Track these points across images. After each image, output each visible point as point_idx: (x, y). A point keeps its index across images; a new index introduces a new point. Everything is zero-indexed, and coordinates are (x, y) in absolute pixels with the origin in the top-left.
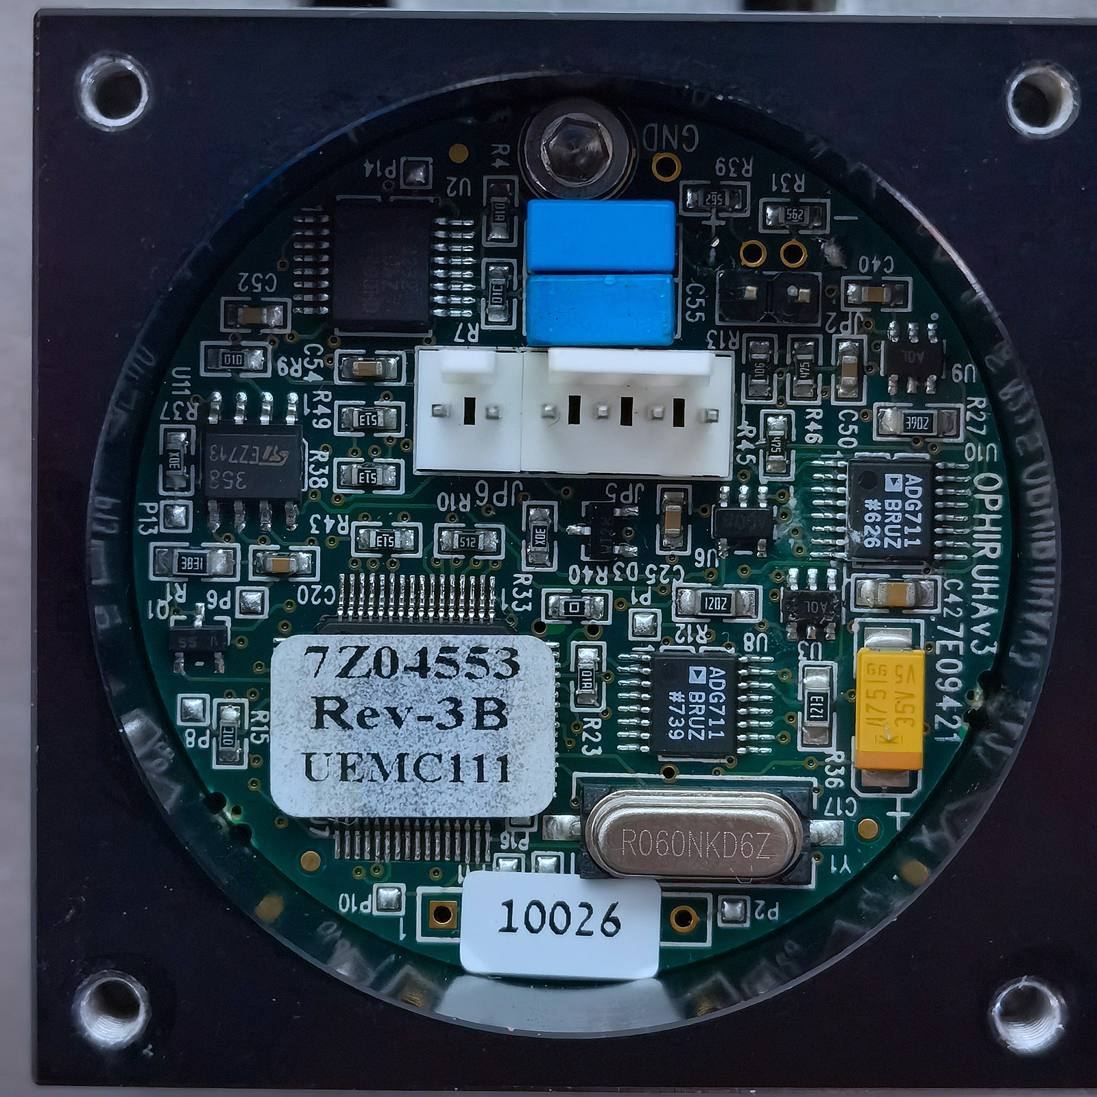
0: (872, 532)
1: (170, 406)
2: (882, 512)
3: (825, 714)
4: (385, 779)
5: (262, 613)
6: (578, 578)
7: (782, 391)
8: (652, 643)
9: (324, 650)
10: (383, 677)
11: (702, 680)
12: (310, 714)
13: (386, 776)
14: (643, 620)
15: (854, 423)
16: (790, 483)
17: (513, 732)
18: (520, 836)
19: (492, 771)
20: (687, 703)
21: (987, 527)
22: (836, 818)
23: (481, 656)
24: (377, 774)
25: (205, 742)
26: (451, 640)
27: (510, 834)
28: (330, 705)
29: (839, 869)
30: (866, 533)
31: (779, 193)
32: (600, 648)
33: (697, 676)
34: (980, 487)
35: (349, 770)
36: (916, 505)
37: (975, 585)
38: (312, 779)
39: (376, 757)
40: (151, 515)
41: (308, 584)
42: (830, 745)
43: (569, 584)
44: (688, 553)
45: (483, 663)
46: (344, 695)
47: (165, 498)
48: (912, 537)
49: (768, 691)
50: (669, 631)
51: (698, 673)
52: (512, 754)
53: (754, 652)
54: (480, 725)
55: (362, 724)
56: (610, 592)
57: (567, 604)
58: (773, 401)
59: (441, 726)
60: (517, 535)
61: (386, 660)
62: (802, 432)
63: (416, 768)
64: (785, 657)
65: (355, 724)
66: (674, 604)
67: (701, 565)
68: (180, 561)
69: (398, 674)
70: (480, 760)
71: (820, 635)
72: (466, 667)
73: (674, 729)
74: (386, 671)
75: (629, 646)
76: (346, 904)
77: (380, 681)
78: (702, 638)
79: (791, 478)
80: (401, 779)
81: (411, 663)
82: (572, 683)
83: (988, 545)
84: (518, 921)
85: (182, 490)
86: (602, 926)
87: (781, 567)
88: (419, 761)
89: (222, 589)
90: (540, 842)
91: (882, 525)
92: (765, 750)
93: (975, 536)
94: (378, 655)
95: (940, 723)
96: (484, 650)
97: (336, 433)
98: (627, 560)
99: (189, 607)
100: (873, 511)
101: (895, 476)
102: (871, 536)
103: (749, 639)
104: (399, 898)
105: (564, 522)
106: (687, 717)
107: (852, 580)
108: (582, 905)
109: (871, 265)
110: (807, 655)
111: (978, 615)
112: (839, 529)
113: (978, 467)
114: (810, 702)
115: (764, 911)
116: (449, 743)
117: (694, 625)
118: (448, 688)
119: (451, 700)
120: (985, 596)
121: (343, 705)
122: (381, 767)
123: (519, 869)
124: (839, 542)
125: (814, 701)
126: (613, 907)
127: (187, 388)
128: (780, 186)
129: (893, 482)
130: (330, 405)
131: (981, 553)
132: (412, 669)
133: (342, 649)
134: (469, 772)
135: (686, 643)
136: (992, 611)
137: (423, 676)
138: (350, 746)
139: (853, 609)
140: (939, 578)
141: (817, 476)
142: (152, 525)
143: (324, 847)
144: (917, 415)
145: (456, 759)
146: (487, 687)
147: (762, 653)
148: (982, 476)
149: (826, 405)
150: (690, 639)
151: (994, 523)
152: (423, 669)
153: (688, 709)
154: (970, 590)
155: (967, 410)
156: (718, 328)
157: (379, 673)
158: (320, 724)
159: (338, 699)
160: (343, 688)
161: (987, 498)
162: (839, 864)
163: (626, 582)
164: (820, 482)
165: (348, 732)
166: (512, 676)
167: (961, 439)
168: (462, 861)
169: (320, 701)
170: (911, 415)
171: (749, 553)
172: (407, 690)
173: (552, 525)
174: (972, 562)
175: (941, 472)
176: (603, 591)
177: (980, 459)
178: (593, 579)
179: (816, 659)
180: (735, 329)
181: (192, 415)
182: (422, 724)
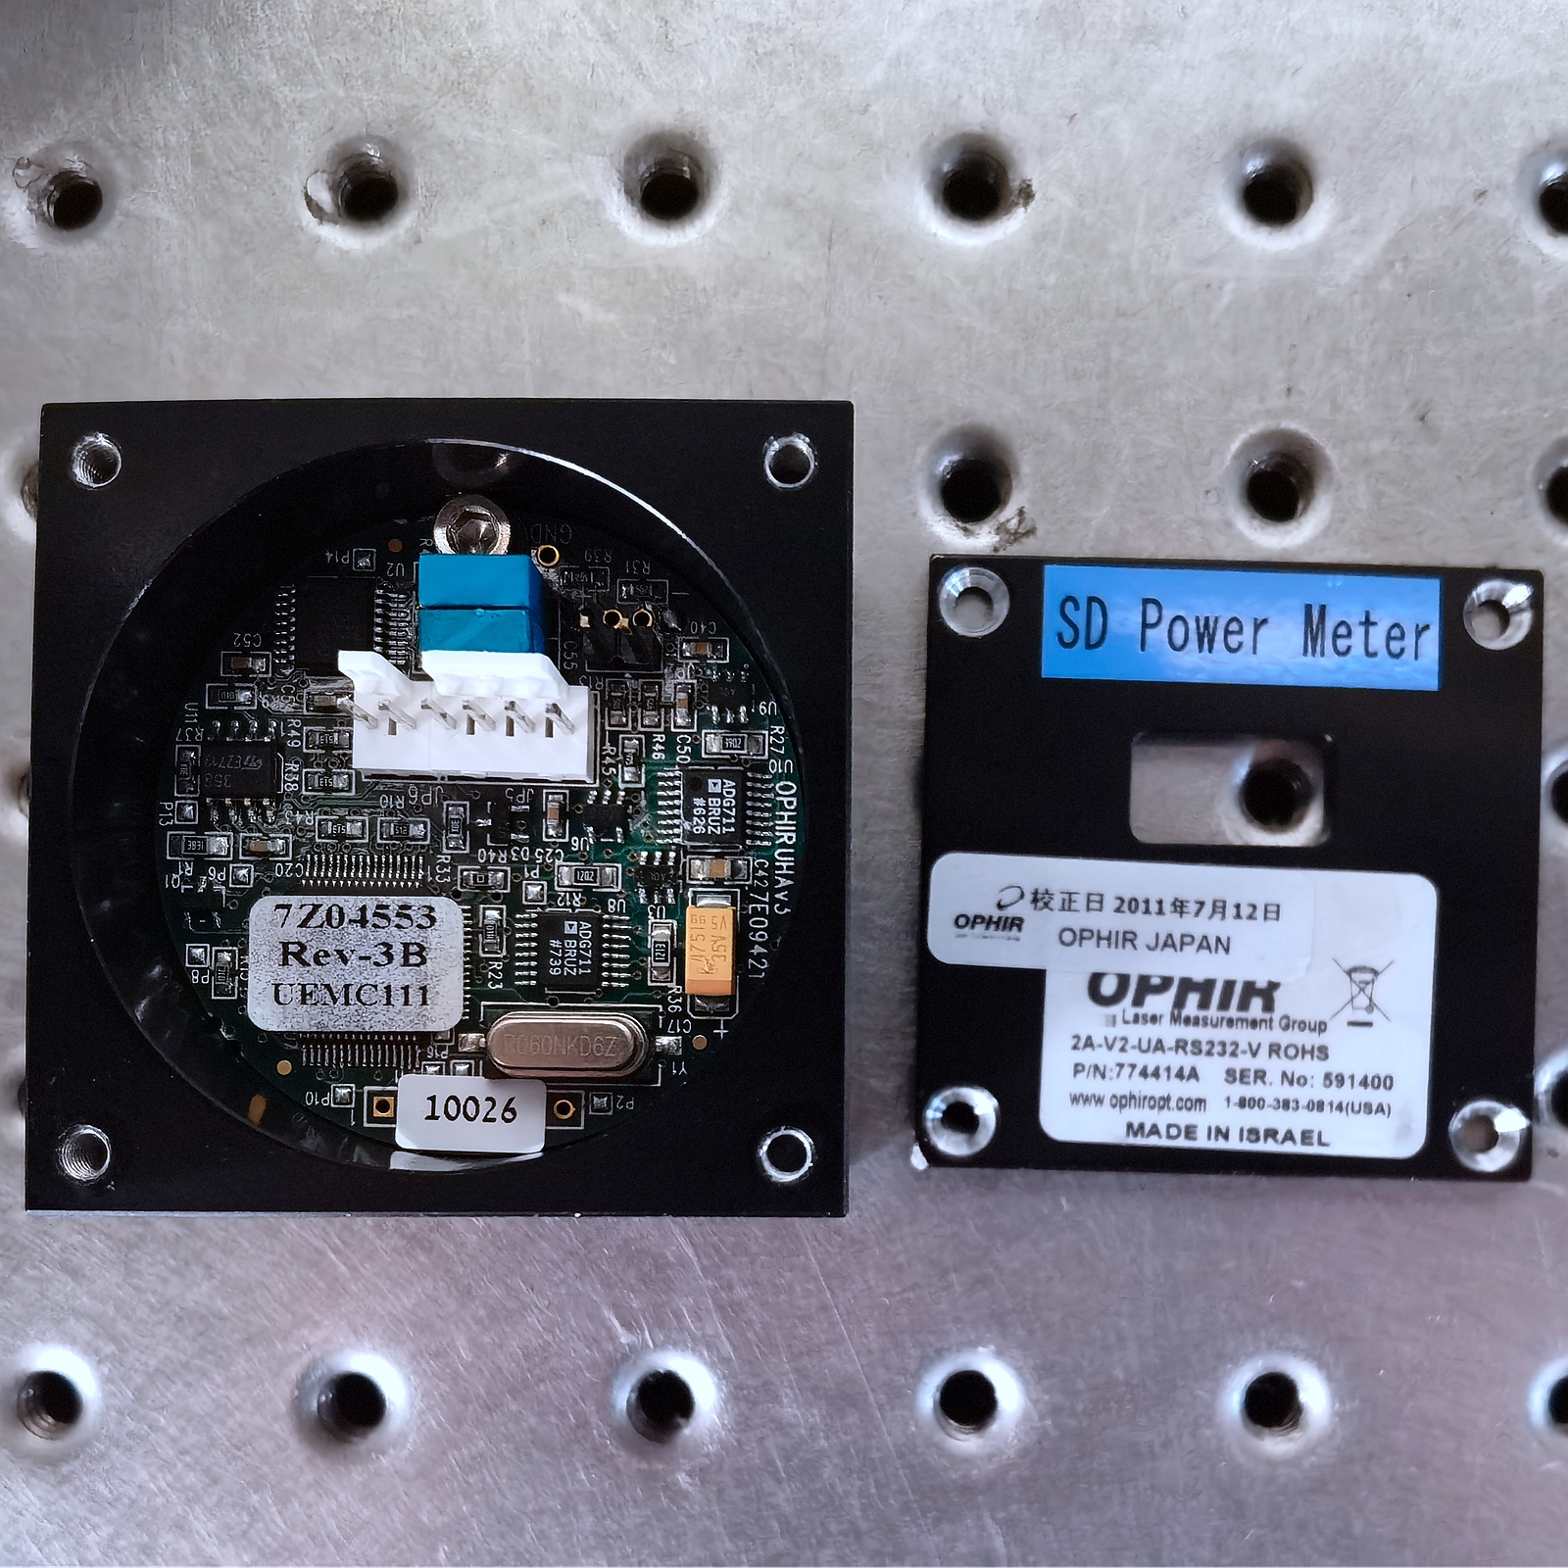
0: (699, 822)
1: (183, 733)
2: (706, 807)
3: (666, 957)
4: (335, 1003)
5: (249, 884)
6: (485, 859)
7: (635, 720)
8: (540, 906)
9: (288, 907)
10: (332, 927)
11: (574, 931)
12: (278, 955)
13: (335, 1000)
14: (534, 890)
15: (688, 745)
16: (642, 789)
17: (430, 968)
18: (441, 1049)
19: (415, 997)
20: (563, 948)
21: (786, 822)
22: (676, 1034)
23: (407, 912)
24: (328, 999)
25: (206, 979)
26: (384, 900)
27: (434, 1047)
28: (293, 948)
29: (678, 1072)
30: (695, 823)
31: (631, 575)
32: (501, 910)
33: (570, 928)
34: (780, 792)
35: (308, 997)
36: (731, 802)
37: (777, 864)
38: (280, 1003)
39: (328, 987)
40: (168, 812)
41: (283, 862)
42: (672, 981)
43: (478, 863)
44: (567, 840)
45: (408, 917)
46: (303, 941)
47: (178, 798)
48: (728, 825)
49: (626, 941)
50: (553, 897)
51: (571, 926)
52: (430, 984)
53: (616, 913)
54: (406, 963)
55: (318, 962)
56: (509, 869)
57: (475, 876)
58: (629, 728)
59: (377, 964)
60: (439, 828)
61: (335, 915)
62: (650, 751)
63: (358, 994)
64: (639, 915)
65: (312, 963)
66: (556, 878)
67: (577, 849)
68: (187, 844)
69: (345, 925)
70: (406, 989)
71: (663, 901)
72: (397, 920)
73: (554, 967)
74: (335, 923)
75: (523, 909)
76: (311, 1099)
77: (331, 930)
78: (577, 903)
79: (643, 785)
80: (347, 1003)
81: (353, 917)
82: (480, 935)
83: (786, 835)
84: (439, 1111)
85: (190, 792)
86: (503, 1114)
87: (636, 851)
88: (360, 989)
89: (220, 866)
90: (455, 1053)
91: (706, 817)
92: (623, 985)
93: (777, 828)
94: (330, 911)
95: (752, 964)
96: (409, 908)
97: (305, 751)
98: (521, 846)
99: (194, 880)
100: (700, 806)
101: (715, 781)
102: (698, 824)
103: (612, 903)
104: (350, 1094)
105: (473, 817)
106: (563, 958)
107: (687, 860)
108: (488, 1099)
109: (700, 628)
110: (654, 916)
111: (780, 886)
112: (676, 821)
113: (778, 777)
114: (655, 948)
115: (623, 1103)
116: (383, 976)
117: (571, 893)
118: (382, 935)
119: (384, 944)
120: (785, 872)
121: (303, 948)
122: (331, 994)
123: (440, 1072)
124: (676, 831)
125: (658, 947)
126: (511, 1100)
127: (195, 717)
128: (631, 570)
129: (714, 785)
130: (299, 730)
131: (781, 840)
132: (355, 921)
133: (302, 906)
134: (398, 998)
135: (565, 906)
136: (790, 882)
137: (363, 926)
138: (308, 979)
139: (688, 881)
140: (751, 859)
141: (660, 783)
142: (169, 819)
143: (294, 1057)
144: (732, 737)
145: (388, 988)
146: (411, 935)
147: (621, 914)
148: (782, 783)
149: (667, 731)
150: (568, 903)
151: (790, 818)
152: (363, 922)
153: (564, 953)
154: (773, 867)
155: (770, 735)
156: (588, 674)
157: (330, 924)
158: (285, 962)
159: (299, 943)
160: (303, 935)
161: (785, 800)
162: (678, 1069)
163: (520, 860)
164: (663, 789)
165: (307, 968)
166: (430, 927)
167: (766, 757)
168: (398, 1067)
169: (285, 945)
170: (728, 737)
171: (611, 840)
172: (351, 937)
173: (465, 819)
174: (774, 847)
175: (750, 779)
176: (505, 868)
177: (780, 771)
178: (496, 859)
179: (661, 918)
180: (599, 675)
181: (199, 738)
182: (362, 963)
